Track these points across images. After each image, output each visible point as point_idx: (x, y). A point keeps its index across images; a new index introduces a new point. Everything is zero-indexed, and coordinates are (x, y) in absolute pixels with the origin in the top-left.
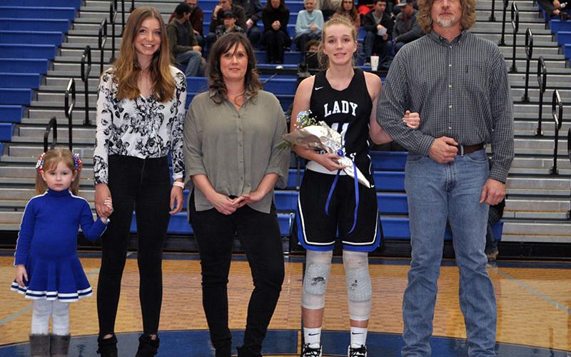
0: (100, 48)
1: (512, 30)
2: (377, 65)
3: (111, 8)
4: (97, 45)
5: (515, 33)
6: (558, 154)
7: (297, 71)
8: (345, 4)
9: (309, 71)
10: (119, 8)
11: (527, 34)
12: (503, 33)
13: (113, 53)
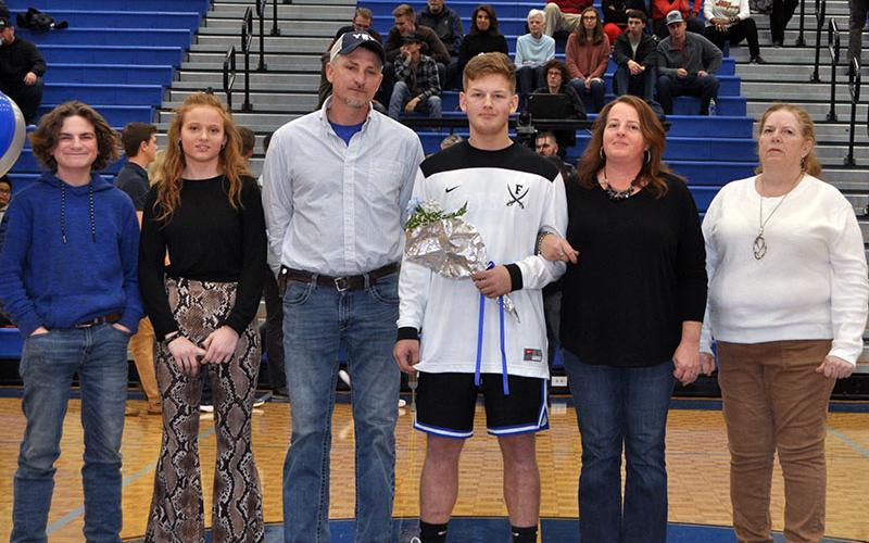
0: (226, 89)
3: (244, 30)
4: (221, 85)
5: (835, 64)
8: (585, 21)
9: (532, 125)
10: (256, 30)
12: (817, 64)
13: (247, 96)
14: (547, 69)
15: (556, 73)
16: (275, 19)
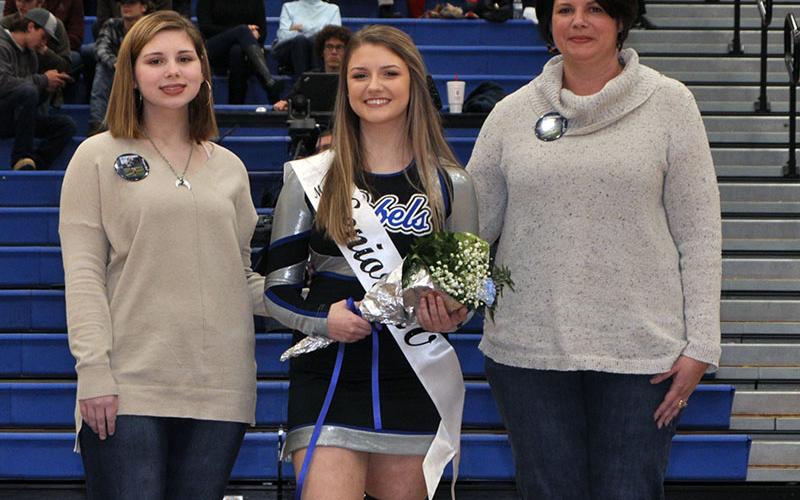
1: (758, 21)
2: (461, 101)
5: (765, 27)
7: (286, 117)
9: (311, 117)
11: (788, 27)
12: (737, 28)
14: (324, 41)
15: (338, 47)
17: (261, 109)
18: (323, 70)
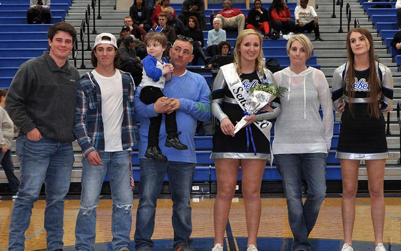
0: (74, 58)
6: (390, 121)
13: (83, 62)
16: (94, 26)
17: (203, 67)
18: (221, 55)
